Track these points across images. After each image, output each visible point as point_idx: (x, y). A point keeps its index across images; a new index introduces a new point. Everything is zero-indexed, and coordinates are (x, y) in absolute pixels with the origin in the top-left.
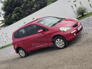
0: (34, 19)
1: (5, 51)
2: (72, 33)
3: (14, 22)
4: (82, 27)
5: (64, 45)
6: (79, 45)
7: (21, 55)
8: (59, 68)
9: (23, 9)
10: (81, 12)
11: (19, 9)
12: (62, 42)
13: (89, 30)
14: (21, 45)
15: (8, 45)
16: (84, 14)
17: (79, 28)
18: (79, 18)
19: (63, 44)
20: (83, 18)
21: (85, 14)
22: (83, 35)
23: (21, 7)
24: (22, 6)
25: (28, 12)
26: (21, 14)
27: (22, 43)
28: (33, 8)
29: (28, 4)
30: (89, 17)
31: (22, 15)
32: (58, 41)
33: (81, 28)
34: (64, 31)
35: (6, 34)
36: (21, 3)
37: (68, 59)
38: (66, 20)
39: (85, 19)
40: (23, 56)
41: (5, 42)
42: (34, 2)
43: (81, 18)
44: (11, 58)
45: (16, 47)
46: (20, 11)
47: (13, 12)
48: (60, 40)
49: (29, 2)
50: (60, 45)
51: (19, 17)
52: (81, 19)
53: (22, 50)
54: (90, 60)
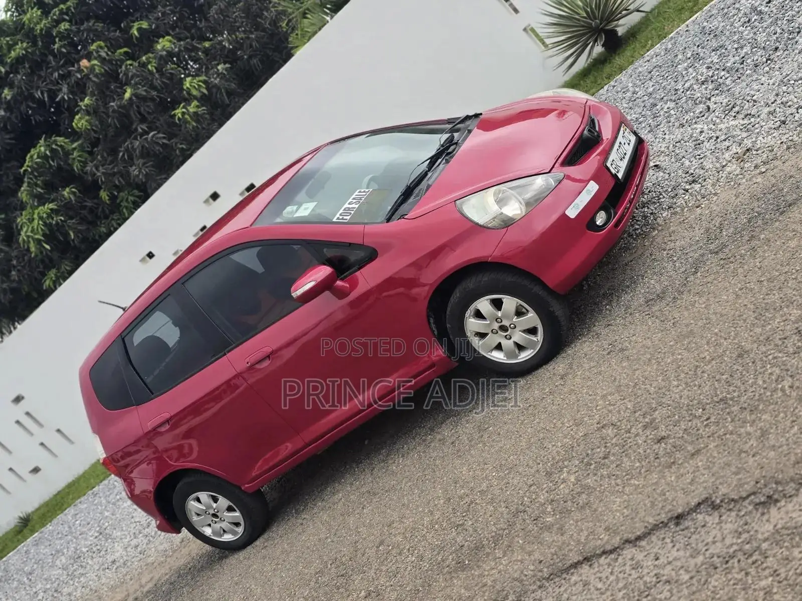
0: (215, 196)
1: (58, 544)
2: (572, 213)
3: (52, 274)
4: (640, 142)
5: (540, 337)
6: (660, 297)
7: (208, 531)
8: (561, 531)
9: (95, 143)
10: (591, 15)
11: (67, 154)
12: (519, 313)
13: (698, 144)
14: (180, 448)
15: (70, 486)
16: (621, 31)
17: (614, 155)
18: (585, 74)
19: (533, 331)
20: (618, 61)
21: (622, 27)
22: (666, 201)
23: (74, 135)
24: (80, 122)
25: (146, 153)
26: (90, 188)
27: (188, 435)
28: (178, 112)
29: (122, 85)
30: (667, 43)
31: (104, 195)
32: (479, 315)
33: (629, 149)
34: (508, 223)
35: (18, 399)
36: (64, 94)
37: (610, 431)
38: (489, 124)
39: (641, 66)
40: (228, 538)
41: (36, 470)
42: (170, 54)
43: (607, 69)
44: (132, 586)
45: (145, 485)
46: (76, 167)
47: (23, 194)
48: (498, 304)
49: (130, 66)
50: (507, 344)
51: (83, 220)
52: (609, 77)
53: (204, 496)
54: (786, 384)
